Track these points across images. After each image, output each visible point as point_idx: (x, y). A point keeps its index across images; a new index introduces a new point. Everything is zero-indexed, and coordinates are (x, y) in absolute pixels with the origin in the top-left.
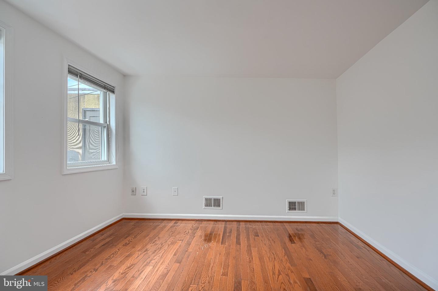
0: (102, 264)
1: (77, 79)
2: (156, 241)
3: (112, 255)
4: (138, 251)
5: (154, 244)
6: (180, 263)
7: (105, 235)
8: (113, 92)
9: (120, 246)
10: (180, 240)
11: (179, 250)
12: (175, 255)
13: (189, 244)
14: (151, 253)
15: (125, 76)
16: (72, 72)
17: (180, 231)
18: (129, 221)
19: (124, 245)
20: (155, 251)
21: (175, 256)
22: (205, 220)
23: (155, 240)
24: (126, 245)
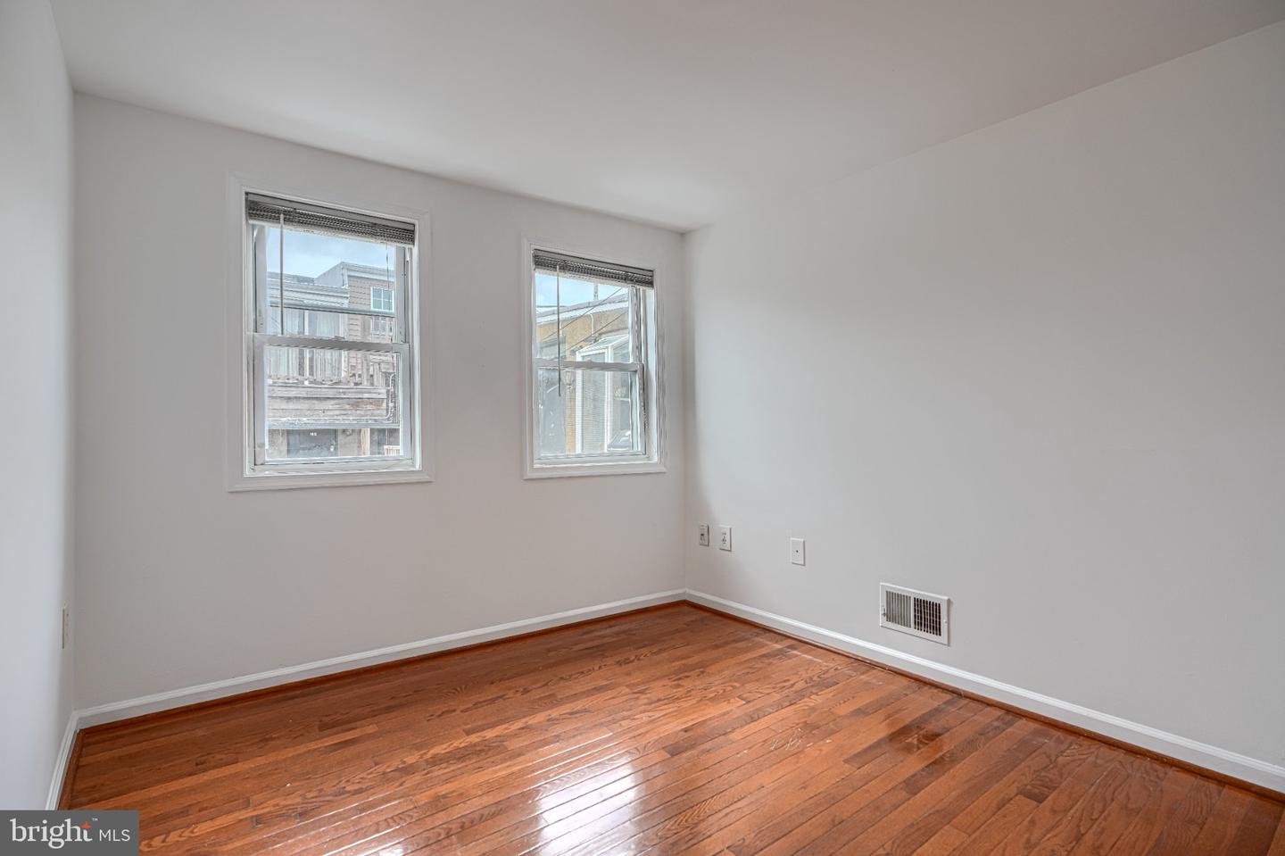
0: (546, 685)
1: (556, 273)
2: (687, 677)
3: (576, 676)
4: (628, 686)
5: (676, 682)
6: (672, 755)
7: (615, 629)
8: (650, 284)
9: (609, 661)
10: (743, 699)
11: (709, 722)
12: (686, 730)
13: (752, 718)
14: (645, 701)
15: (682, 236)
16: (544, 261)
17: (773, 676)
18: (692, 609)
19: (618, 662)
20: (659, 700)
21: (683, 733)
22: (883, 667)
23: (686, 674)
24: (620, 664)
